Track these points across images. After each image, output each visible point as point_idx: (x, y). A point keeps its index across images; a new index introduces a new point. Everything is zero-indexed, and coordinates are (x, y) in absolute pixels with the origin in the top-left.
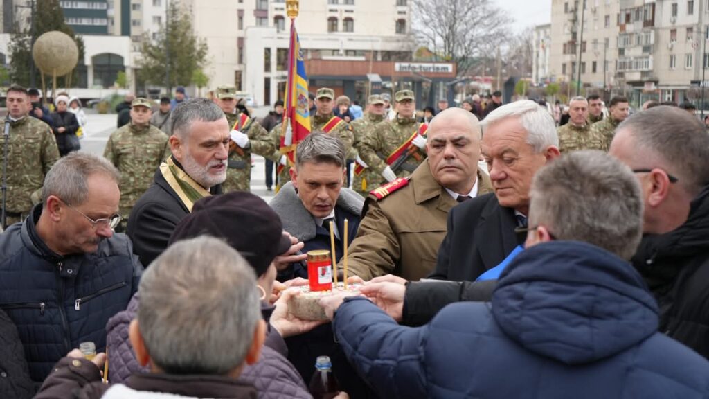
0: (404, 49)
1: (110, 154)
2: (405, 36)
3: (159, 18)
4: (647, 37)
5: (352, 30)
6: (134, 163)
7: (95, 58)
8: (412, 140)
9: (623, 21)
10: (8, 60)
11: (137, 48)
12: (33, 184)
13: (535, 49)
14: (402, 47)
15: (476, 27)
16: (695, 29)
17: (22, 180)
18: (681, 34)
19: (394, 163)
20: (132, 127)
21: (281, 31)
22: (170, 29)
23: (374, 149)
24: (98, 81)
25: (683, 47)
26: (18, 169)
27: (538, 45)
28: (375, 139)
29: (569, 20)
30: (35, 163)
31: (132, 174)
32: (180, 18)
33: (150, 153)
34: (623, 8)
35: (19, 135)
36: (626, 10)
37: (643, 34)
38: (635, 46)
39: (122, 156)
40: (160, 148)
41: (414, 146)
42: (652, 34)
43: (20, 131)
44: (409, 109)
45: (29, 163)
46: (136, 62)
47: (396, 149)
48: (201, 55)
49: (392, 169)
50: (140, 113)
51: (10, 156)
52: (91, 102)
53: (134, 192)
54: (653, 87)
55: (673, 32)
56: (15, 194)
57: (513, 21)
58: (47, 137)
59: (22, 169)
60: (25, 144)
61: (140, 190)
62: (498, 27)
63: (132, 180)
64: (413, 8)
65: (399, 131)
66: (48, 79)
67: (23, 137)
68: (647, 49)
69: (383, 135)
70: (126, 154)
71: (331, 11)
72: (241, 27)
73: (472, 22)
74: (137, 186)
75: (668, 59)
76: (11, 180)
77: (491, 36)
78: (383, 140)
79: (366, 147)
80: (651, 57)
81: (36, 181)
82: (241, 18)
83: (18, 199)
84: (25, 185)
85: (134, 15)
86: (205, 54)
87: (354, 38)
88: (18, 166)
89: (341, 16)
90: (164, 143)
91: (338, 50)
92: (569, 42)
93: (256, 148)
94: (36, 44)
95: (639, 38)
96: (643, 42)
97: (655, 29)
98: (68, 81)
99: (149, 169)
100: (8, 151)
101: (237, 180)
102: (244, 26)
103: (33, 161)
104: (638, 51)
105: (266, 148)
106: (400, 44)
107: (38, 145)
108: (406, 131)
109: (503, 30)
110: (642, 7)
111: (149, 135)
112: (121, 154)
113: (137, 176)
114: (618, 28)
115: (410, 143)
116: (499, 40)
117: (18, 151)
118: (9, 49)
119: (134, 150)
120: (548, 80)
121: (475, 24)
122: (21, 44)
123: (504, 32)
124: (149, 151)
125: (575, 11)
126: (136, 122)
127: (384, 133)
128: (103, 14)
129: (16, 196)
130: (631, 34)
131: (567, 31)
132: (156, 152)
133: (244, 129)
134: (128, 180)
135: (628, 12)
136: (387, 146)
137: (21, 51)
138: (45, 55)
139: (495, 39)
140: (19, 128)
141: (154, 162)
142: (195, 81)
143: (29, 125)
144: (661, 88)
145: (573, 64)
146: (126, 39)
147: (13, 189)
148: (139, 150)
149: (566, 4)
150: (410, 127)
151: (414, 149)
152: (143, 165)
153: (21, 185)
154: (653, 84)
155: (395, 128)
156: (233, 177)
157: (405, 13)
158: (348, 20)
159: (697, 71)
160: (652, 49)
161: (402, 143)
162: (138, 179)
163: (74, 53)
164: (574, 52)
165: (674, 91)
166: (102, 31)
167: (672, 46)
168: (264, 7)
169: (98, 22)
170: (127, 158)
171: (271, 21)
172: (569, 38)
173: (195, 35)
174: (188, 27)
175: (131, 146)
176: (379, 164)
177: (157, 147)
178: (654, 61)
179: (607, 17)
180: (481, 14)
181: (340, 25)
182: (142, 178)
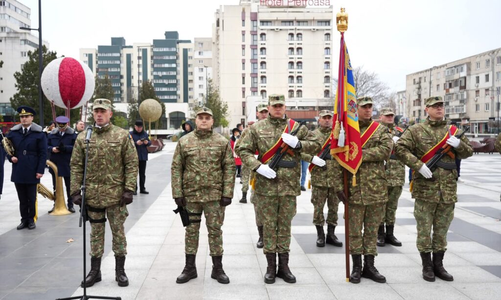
0: (330, 105)
1: (178, 156)
2: (329, 98)
3: (202, 95)
4: (462, 95)
5: (301, 97)
6: (199, 164)
7: (170, 114)
8: (446, 140)
9: (448, 87)
10: (128, 116)
11: (192, 109)
12: (115, 182)
13: (397, 104)
14: (329, 104)
15: (368, 92)
16: (490, 89)
17: (105, 179)
18: (482, 92)
19: (429, 161)
20: (197, 133)
21: (264, 98)
22: (208, 98)
23: (409, 149)
24: (172, 126)
25: (483, 99)
26: (102, 169)
27: (399, 101)
28: (409, 139)
29: (416, 88)
30: (117, 164)
31: (198, 173)
32: (213, 92)
33: (213, 154)
34: (448, 80)
35: (103, 140)
36: (449, 81)
37: (460, 94)
38: (455, 100)
39: (189, 158)
40: (222, 149)
41: (449, 145)
42: (465, 93)
43: (104, 137)
44: (441, 111)
45: (111, 164)
46: (191, 115)
47: (430, 149)
48: (224, 111)
49: (428, 166)
50: (204, 120)
51: (96, 158)
52: (169, 136)
53: (200, 189)
54: (466, 122)
55: (477, 91)
56: (99, 191)
57: (388, 89)
58: (127, 142)
59: (105, 170)
60: (109, 147)
61: (204, 187)
62: (380, 92)
63: (198, 178)
64: (333, 83)
65: (432, 132)
66: (147, 124)
67: (106, 142)
68: (462, 101)
69: (418, 136)
70: (192, 156)
71: (290, 87)
72: (244, 96)
73: (366, 90)
74: (203, 183)
75: (475, 106)
76: (96, 179)
77: (376, 97)
78: (417, 141)
79: (402, 147)
80: (465, 106)
81: (118, 180)
82: (244, 92)
83: (102, 195)
84: (108, 183)
85: (190, 93)
86: (226, 110)
87: (303, 100)
88: (102, 166)
89: (295, 89)
90: (225, 145)
91: (295, 107)
92: (417, 100)
93: (306, 147)
94: (141, 106)
95: (457, 95)
96: (460, 98)
97: (466, 91)
98: (157, 125)
99: (213, 168)
100: (94, 154)
101: (289, 177)
102: (246, 97)
103: (115, 162)
104: (457, 103)
105: (314, 147)
106: (328, 103)
107: (120, 148)
108: (439, 132)
109: (383, 93)
110: (458, 79)
111: (212, 139)
112: (188, 156)
113: (202, 175)
114: (445, 91)
115: (444, 142)
116: (381, 99)
117: (102, 154)
118: (128, 110)
119: (200, 152)
120: (405, 120)
121: (367, 91)
122: (134, 107)
123: (384, 95)
124: (212, 153)
125: (419, 83)
126: (200, 128)
127: (418, 134)
128: (175, 93)
129: (100, 193)
130: (453, 94)
131: (415, 93)
132: (218, 153)
133: (292, 133)
134: (194, 178)
135: (450, 82)
136: (422, 145)
137: (134, 111)
138: (145, 111)
139: (379, 98)
140: (103, 134)
141: (217, 162)
142: (221, 124)
143: (112, 132)
144: (471, 122)
145: (420, 111)
146: (186, 104)
147: (98, 187)
148: (204, 152)
149: (414, 80)
150: (442, 128)
151: (448, 149)
152: (207, 165)
153: (105, 183)
154: (467, 120)
155: (428, 129)
156: (285, 175)
157: (329, 86)
158: (299, 91)
159: (492, 112)
160: (465, 101)
161: (437, 143)
162: (203, 177)
163: (159, 110)
164: (420, 105)
165: (479, 124)
166: (175, 101)
167: (477, 99)
168: (255, 86)
169: (172, 97)
170: (194, 159)
171: (259, 93)
172: (417, 97)
173: (221, 100)
174: (218, 96)
175: (196, 148)
176: (416, 163)
177: (219, 149)
178: (467, 108)
179: (438, 85)
180: (370, 85)
181: (295, 94)
182: (207, 176)
